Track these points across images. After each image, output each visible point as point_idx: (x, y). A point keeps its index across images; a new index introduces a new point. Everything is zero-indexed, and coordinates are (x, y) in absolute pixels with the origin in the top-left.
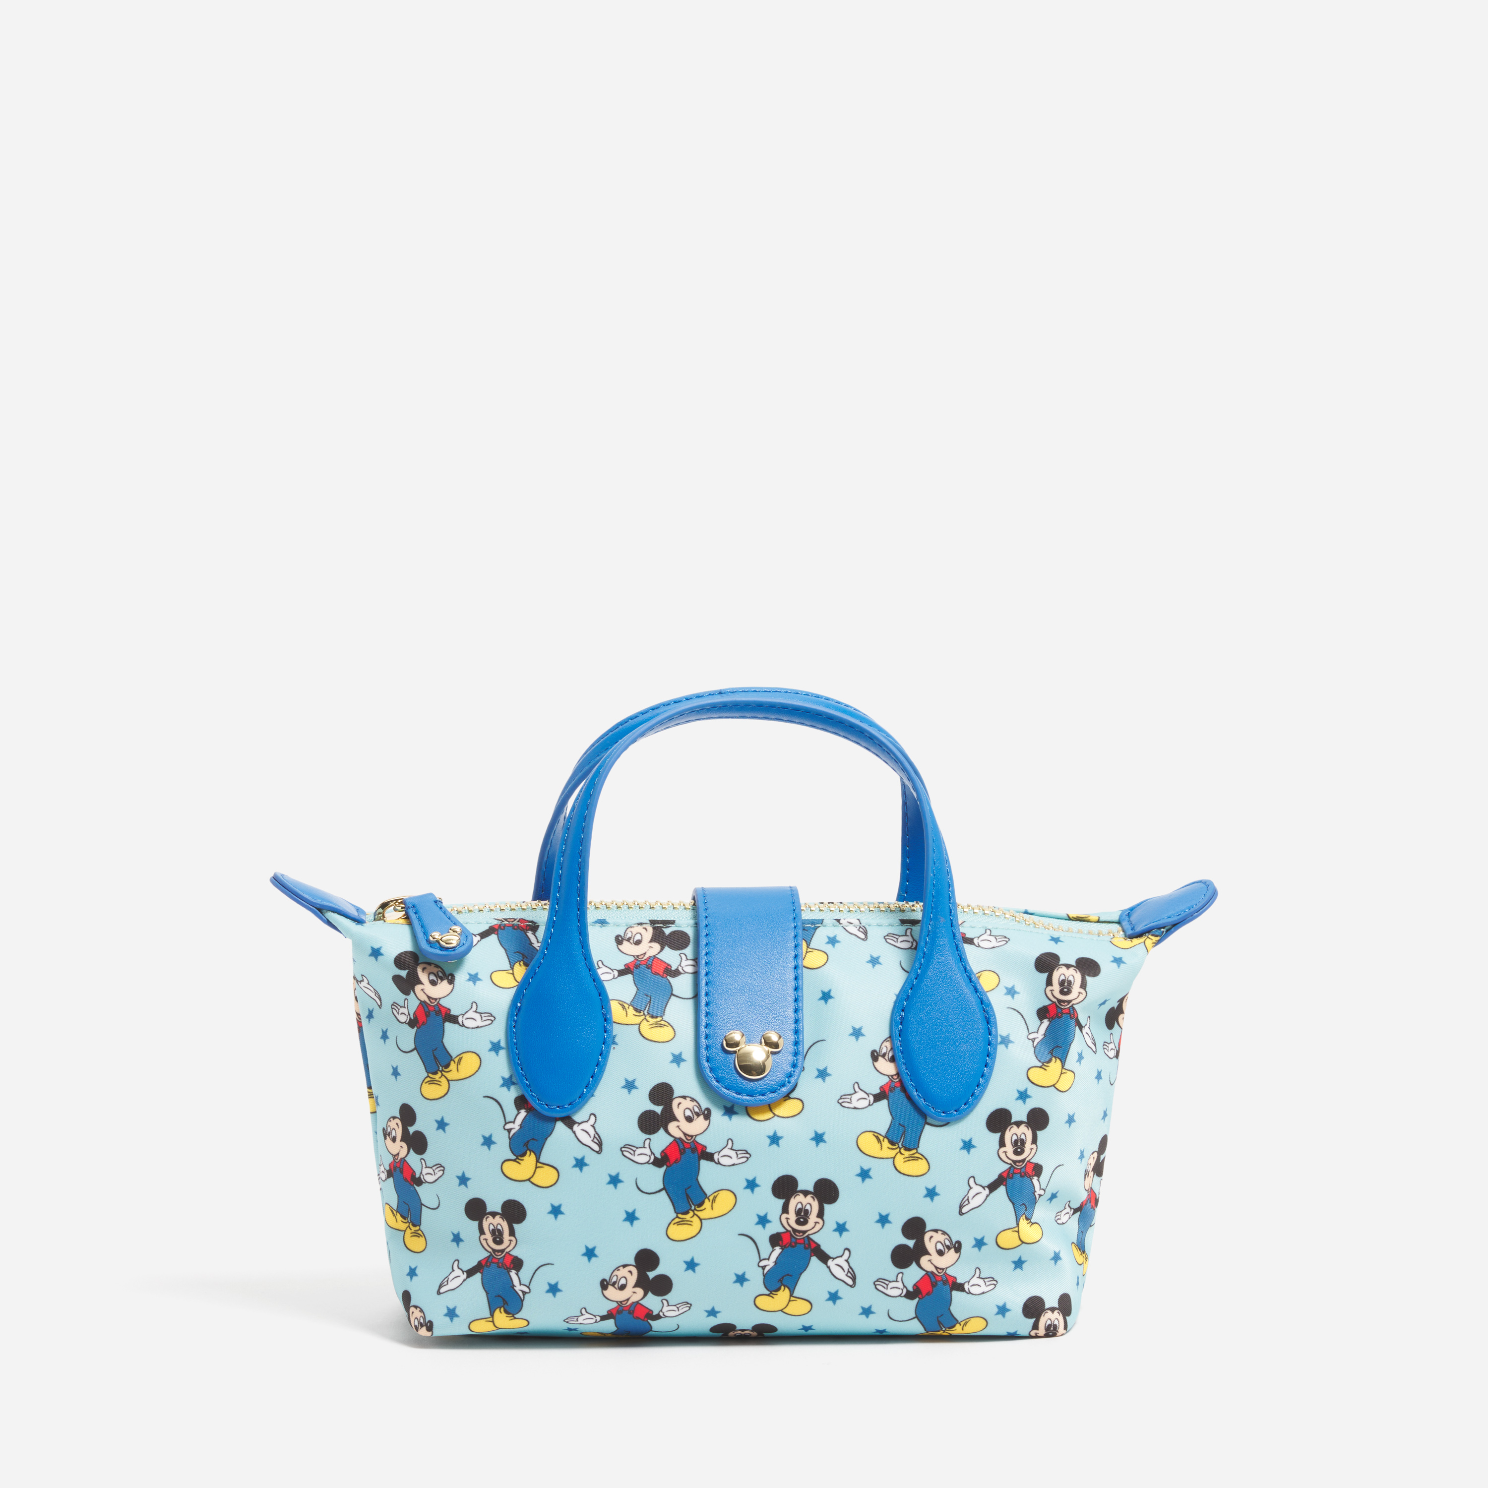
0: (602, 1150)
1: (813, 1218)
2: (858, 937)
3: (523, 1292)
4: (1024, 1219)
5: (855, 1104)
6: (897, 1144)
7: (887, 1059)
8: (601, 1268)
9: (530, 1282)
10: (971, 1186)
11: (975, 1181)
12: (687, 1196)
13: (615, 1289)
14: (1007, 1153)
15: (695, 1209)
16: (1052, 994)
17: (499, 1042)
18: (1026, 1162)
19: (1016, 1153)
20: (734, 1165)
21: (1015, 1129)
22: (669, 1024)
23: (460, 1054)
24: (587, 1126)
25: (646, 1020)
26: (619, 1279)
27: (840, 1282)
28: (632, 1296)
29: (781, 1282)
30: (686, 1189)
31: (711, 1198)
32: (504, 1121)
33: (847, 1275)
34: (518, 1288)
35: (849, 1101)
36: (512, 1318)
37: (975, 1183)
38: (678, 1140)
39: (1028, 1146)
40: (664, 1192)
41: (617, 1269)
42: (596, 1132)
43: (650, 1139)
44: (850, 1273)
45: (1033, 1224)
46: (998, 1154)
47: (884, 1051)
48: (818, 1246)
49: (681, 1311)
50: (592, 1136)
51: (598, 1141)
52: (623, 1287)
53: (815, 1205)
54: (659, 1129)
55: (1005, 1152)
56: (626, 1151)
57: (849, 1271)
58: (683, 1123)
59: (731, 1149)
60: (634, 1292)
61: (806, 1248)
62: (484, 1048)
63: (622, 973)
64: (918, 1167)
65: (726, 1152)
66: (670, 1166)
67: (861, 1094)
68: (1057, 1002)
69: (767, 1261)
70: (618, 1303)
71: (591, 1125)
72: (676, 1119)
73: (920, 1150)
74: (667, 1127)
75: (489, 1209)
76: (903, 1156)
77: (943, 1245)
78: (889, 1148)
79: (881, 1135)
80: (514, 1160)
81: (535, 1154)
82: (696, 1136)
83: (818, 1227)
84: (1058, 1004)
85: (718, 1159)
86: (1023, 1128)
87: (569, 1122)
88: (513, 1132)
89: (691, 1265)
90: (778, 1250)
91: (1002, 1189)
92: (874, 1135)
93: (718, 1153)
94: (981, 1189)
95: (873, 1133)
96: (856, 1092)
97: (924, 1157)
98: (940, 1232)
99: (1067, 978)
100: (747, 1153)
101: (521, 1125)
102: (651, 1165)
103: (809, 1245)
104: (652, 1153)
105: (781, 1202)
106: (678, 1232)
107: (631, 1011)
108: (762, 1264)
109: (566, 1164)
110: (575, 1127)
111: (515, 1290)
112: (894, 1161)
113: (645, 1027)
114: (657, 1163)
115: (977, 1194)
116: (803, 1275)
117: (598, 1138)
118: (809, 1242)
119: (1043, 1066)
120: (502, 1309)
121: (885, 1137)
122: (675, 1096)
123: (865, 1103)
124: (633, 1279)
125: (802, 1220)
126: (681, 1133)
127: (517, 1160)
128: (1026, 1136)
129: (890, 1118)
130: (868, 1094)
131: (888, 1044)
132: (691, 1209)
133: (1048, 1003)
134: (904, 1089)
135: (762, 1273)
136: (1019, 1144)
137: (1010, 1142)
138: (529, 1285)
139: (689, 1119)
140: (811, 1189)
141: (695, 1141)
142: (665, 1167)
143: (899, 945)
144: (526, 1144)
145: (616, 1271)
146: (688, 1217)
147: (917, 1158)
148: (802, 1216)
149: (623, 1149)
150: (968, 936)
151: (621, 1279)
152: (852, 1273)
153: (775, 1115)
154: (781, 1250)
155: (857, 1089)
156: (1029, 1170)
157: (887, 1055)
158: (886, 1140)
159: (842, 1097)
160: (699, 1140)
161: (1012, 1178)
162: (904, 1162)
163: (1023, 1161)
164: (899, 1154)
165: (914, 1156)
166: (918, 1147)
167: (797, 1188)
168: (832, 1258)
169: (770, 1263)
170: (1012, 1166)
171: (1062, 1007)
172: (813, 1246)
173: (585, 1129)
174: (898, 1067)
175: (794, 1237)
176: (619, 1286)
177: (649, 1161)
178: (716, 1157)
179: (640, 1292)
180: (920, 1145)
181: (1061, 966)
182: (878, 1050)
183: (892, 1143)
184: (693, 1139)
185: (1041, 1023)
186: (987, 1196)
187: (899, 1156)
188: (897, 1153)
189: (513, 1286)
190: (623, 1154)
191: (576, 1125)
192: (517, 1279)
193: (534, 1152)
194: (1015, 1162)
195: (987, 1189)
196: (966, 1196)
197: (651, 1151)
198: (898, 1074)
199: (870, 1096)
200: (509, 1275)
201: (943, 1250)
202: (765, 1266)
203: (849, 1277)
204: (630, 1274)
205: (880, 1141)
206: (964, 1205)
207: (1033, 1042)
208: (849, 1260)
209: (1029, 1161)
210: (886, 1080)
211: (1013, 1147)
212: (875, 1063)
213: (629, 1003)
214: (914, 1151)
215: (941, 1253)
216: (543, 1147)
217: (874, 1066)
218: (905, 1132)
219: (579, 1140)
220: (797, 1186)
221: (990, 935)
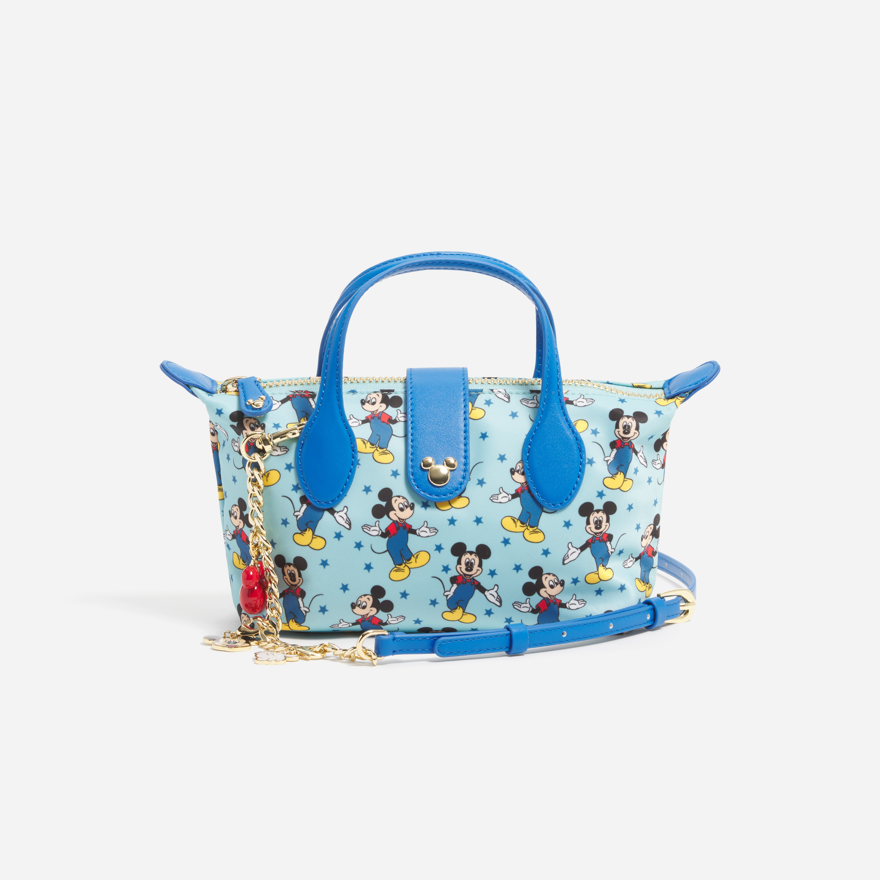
0: (351, 528)
1: (476, 567)
2: (504, 400)
3: (305, 611)
4: (602, 566)
5: (500, 500)
6: (525, 524)
7: (520, 473)
8: (351, 596)
9: (309, 606)
10: (570, 548)
11: (572, 545)
12: (401, 555)
13: (360, 608)
14: (591, 529)
15: (406, 562)
16: (619, 433)
17: (291, 464)
18: (603, 533)
19: (596, 528)
20: (428, 536)
21: (596, 514)
22: (390, 452)
23: (268, 471)
24: (342, 514)
25: (377, 450)
26: (362, 602)
27: (493, 604)
28: (370, 612)
29: (458, 604)
30: (400, 551)
31: (415, 556)
32: (294, 511)
33: (496, 600)
34: (303, 609)
35: (496, 498)
36: (300, 625)
37: (572, 546)
38: (395, 522)
39: (604, 524)
40: (387, 552)
41: (361, 597)
42: (347, 517)
43: (379, 521)
44: (498, 599)
45: (607, 569)
46: (586, 529)
47: (518, 468)
48: (479, 583)
49: (399, 621)
50: (345, 520)
51: (349, 522)
52: (364, 607)
53: (477, 560)
54: (384, 515)
55: (590, 528)
56: (365, 528)
57: (497, 598)
58: (398, 512)
59: (427, 527)
60: (371, 610)
61: (472, 585)
62: (282, 467)
63: (364, 422)
64: (538, 537)
65: (424, 529)
66: (391, 537)
67: (504, 494)
68: (621, 438)
69: (449, 592)
70: (362, 616)
71: (345, 513)
72: (394, 510)
73: (539, 527)
74: (389, 514)
75: (287, 561)
76: (529, 531)
77: (553, 582)
78: (520, 526)
79: (516, 518)
80: (300, 534)
81: (312, 530)
82: (406, 519)
83: (479, 572)
84: (622, 440)
85: (419, 533)
86: (601, 513)
87: (332, 511)
88: (299, 517)
89: (404, 595)
90: (455, 586)
91: (588, 550)
92: (512, 519)
93: (418, 530)
94: (575, 550)
95: (511, 517)
96: (501, 493)
97: (542, 531)
98: (551, 575)
99: (627, 424)
100: (436, 529)
101: (303, 513)
102: (380, 537)
103: (474, 583)
104: (380, 529)
105: (456, 558)
106: (396, 575)
107: (368, 445)
108: (446, 594)
109: (330, 537)
110: (336, 514)
111: (301, 610)
112: (523, 533)
113: (376, 454)
114: (383, 535)
115: (573, 553)
116: (470, 600)
117: (349, 521)
118: (474, 581)
119: (613, 477)
120: (294, 620)
121: (518, 519)
122: (393, 496)
123: (506, 500)
124: (370, 603)
125: (469, 568)
126: (397, 518)
127: (302, 534)
128: (602, 518)
129: (521, 508)
130: (508, 494)
131: (520, 464)
132: (403, 563)
133: (616, 439)
134: (530, 492)
135: (446, 599)
136: (598, 523)
137: (593, 522)
138: (309, 607)
139: (402, 510)
140: (474, 550)
141: (405, 522)
142: (388, 538)
143: (529, 405)
144: (307, 524)
145: (360, 598)
146: (402, 567)
147: (538, 532)
148: (469, 566)
149: (363, 527)
150: (570, 399)
151: (363, 602)
152: (499, 598)
153: (453, 507)
154: (457, 586)
155: (501, 491)
156: (605, 538)
157: (520, 471)
158: (519, 521)
159: (493, 496)
160: (408, 522)
161: (594, 543)
162: (530, 534)
163: (601, 532)
164: (527, 529)
165: (535, 530)
166: (538, 525)
167: (466, 550)
168: (487, 590)
169: (451, 594)
170: (594, 536)
171: (624, 442)
172: (476, 584)
173: (341, 515)
174: (526, 478)
175: (465, 579)
176: (362, 606)
177: (378, 534)
178: (417, 532)
179: (374, 610)
180: (539, 524)
181: (624, 417)
182: (514, 468)
183: (522, 523)
184: (404, 521)
185: (612, 451)
186: (579, 554)
187: (527, 531)
188: (525, 529)
189: (300, 607)
190: (363, 530)
191: (336, 513)
192: (302, 603)
193: (311, 529)
194: (596, 533)
195: (579, 550)
196: (567, 554)
197: (380, 528)
198: (526, 482)
199: (509, 495)
200: (298, 600)
201: (554, 585)
202: (448, 595)
203: (498, 601)
204: (368, 600)
205: (515, 522)
206: (565, 559)
207: (607, 462)
208: (497, 591)
209: (604, 533)
210: (519, 485)
211: (595, 525)
212: (512, 476)
213: (367, 440)
214: (536, 528)
215: (552, 587)
216: (316, 526)
217: (512, 477)
218: (530, 516)
219: (337, 522)
220: (466, 549)
221: (583, 398)
